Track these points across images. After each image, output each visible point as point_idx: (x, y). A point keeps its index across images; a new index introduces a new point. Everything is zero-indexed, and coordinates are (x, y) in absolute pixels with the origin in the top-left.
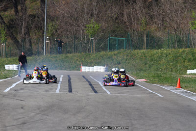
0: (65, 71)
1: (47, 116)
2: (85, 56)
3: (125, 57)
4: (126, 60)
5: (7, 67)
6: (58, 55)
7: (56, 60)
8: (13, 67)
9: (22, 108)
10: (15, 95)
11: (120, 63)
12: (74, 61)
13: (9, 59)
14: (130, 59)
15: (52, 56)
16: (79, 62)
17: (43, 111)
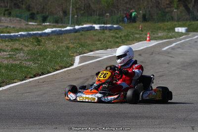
1: (186, 70)
5: (177, 29)
8: (182, 30)
9: (168, 63)
10: (169, 53)
13: (179, 23)
17: (184, 66)
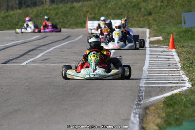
0: (70, 30)
2: (99, 5)
3: (159, 4)
4: (161, 8)
6: (61, 5)
7: (57, 14)
11: (150, 14)
12: (82, 14)
14: (167, 6)
15: (50, 8)
16: (91, 14)
